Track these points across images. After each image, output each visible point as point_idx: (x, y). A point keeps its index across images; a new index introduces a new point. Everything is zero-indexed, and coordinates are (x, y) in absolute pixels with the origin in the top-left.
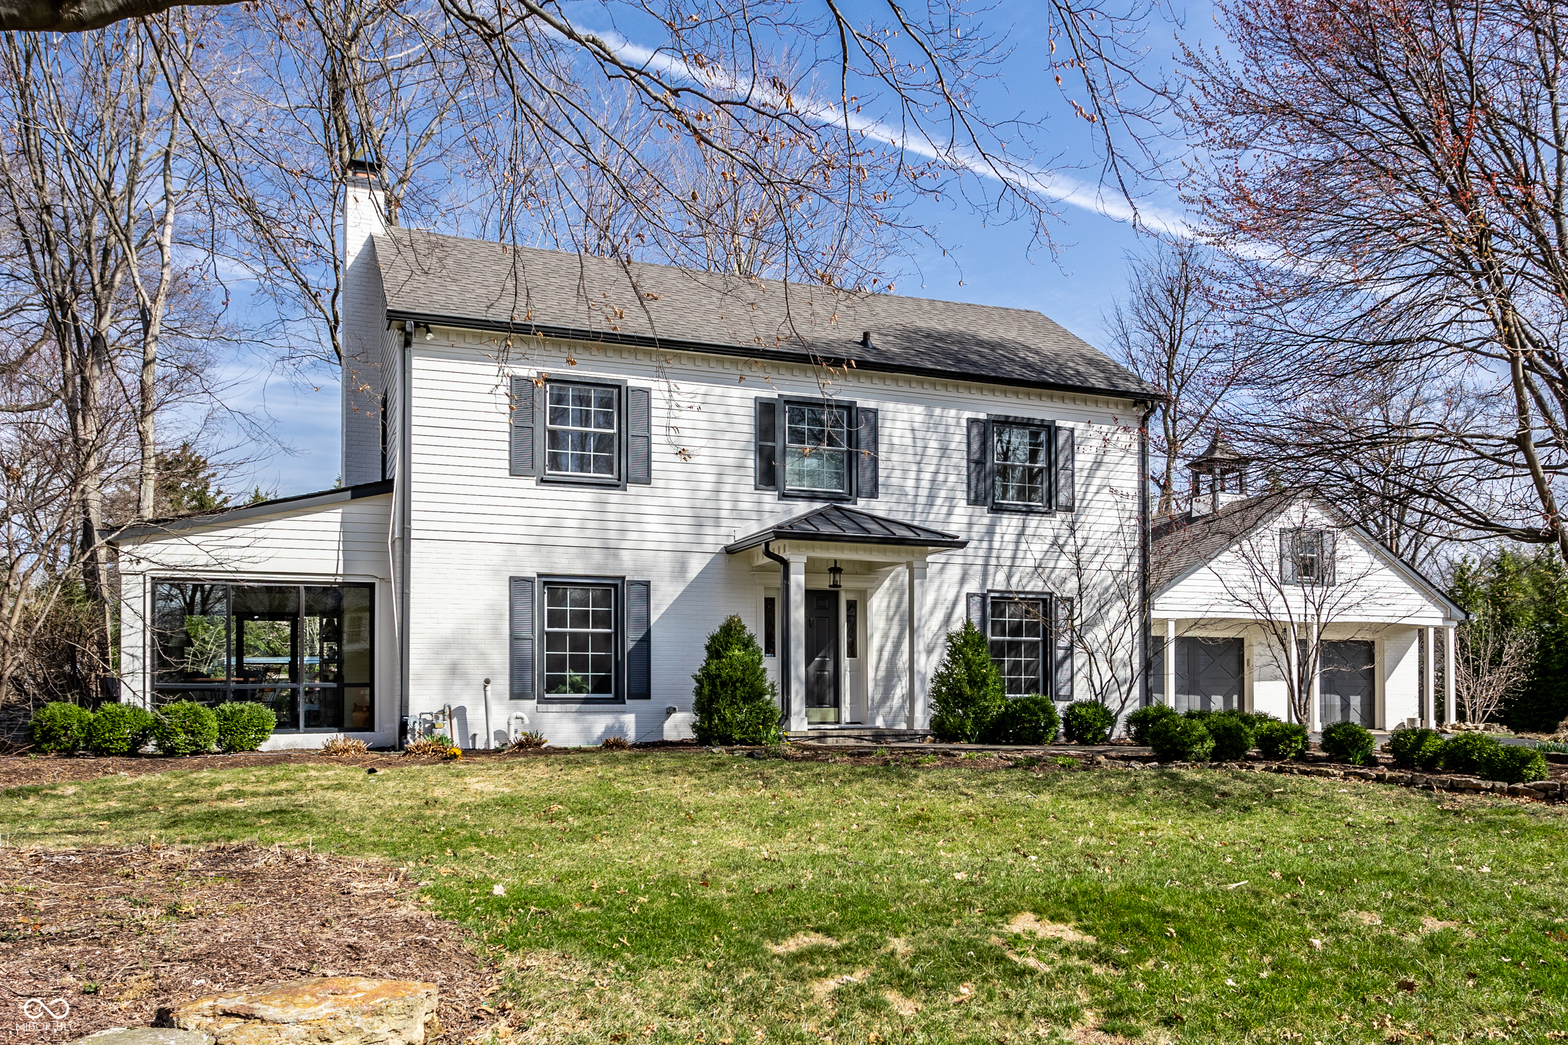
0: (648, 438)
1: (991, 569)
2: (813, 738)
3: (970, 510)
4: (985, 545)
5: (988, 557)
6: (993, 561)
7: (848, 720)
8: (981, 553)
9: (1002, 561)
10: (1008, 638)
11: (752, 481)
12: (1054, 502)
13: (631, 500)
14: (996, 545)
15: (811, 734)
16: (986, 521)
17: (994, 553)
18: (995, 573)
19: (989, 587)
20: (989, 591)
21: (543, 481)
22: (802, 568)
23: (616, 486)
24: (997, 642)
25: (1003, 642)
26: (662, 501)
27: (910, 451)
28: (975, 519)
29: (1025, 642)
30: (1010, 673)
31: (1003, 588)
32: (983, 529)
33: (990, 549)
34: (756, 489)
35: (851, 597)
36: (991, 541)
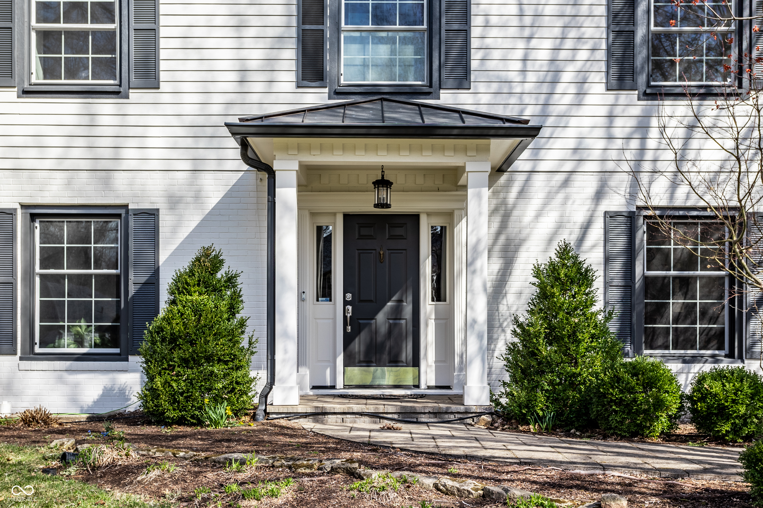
0: (155, 31)
1: (644, 178)
2: (305, 415)
3: (610, 98)
4: (635, 144)
5: (639, 161)
6: (647, 166)
7: (433, 383)
8: (629, 155)
9: (660, 166)
10: (673, 273)
11: (292, 77)
12: (746, 76)
13: (130, 109)
14: (651, 143)
15: (301, 409)
16: (636, 111)
17: (649, 155)
18: (650, 183)
19: (640, 203)
20: (639, 208)
21: (26, 93)
22: (293, 177)
23: (116, 94)
24: (656, 278)
25: (664, 278)
26: (169, 109)
27: (515, 21)
28: (618, 111)
29: (701, 277)
30: (676, 321)
31: (664, 203)
32: (632, 122)
33: (643, 149)
34: (298, 87)
35: (438, 222)
36: (644, 139)
